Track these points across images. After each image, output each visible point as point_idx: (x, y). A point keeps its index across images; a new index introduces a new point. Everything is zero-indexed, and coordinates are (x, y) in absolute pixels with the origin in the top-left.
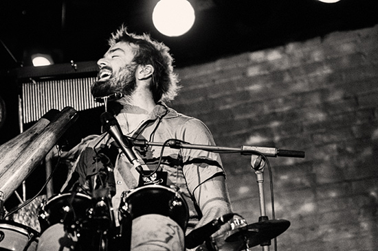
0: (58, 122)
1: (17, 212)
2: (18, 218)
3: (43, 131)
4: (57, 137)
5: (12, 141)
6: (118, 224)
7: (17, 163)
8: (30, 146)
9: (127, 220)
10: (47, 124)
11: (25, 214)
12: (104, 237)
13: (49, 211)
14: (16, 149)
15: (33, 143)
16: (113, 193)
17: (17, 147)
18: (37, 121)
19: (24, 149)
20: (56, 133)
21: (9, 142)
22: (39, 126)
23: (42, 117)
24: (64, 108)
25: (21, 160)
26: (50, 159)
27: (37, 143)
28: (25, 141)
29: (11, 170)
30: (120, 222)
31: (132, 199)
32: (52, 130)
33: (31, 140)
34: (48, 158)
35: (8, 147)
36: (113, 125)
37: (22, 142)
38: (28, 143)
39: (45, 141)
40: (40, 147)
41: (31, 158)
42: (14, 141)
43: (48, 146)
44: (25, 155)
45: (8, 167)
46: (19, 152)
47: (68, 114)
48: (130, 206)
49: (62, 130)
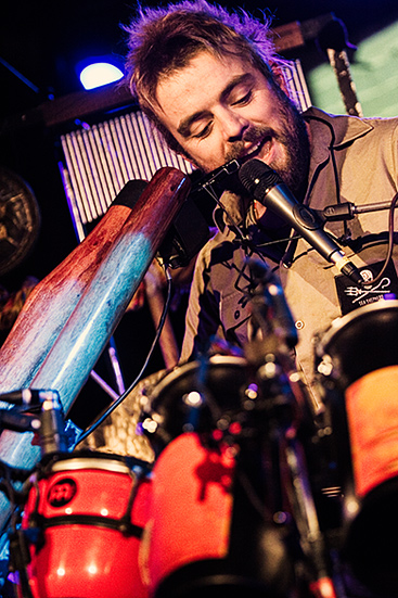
0: (147, 206)
1: (110, 423)
2: (116, 434)
3: (119, 235)
4: (153, 240)
5: (56, 271)
6: (319, 407)
7: (78, 317)
8: (99, 273)
9: (337, 393)
10: (125, 218)
11: (128, 422)
12: (291, 444)
13: (162, 410)
14: (70, 288)
15: (103, 265)
16: (292, 341)
17: (71, 282)
18: (103, 215)
19: (88, 283)
20: (148, 232)
21: (52, 275)
22: (111, 225)
23: (114, 203)
24: (158, 172)
25: (84, 308)
26: (158, 288)
27: (112, 263)
28: (85, 265)
29: (67, 336)
30: (324, 400)
31: (338, 345)
32: (138, 229)
33: (99, 261)
34: (151, 288)
35: (51, 287)
36: (271, 186)
37: (81, 269)
38: (94, 268)
39: (129, 255)
40: (121, 271)
41: (105, 300)
42: (63, 271)
43: (137, 265)
44: (92, 296)
45: (61, 330)
46: (77, 291)
47: (166, 184)
48: (337, 361)
49: (162, 223)
